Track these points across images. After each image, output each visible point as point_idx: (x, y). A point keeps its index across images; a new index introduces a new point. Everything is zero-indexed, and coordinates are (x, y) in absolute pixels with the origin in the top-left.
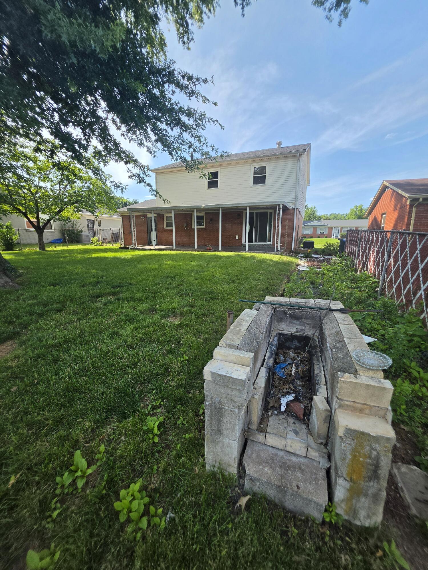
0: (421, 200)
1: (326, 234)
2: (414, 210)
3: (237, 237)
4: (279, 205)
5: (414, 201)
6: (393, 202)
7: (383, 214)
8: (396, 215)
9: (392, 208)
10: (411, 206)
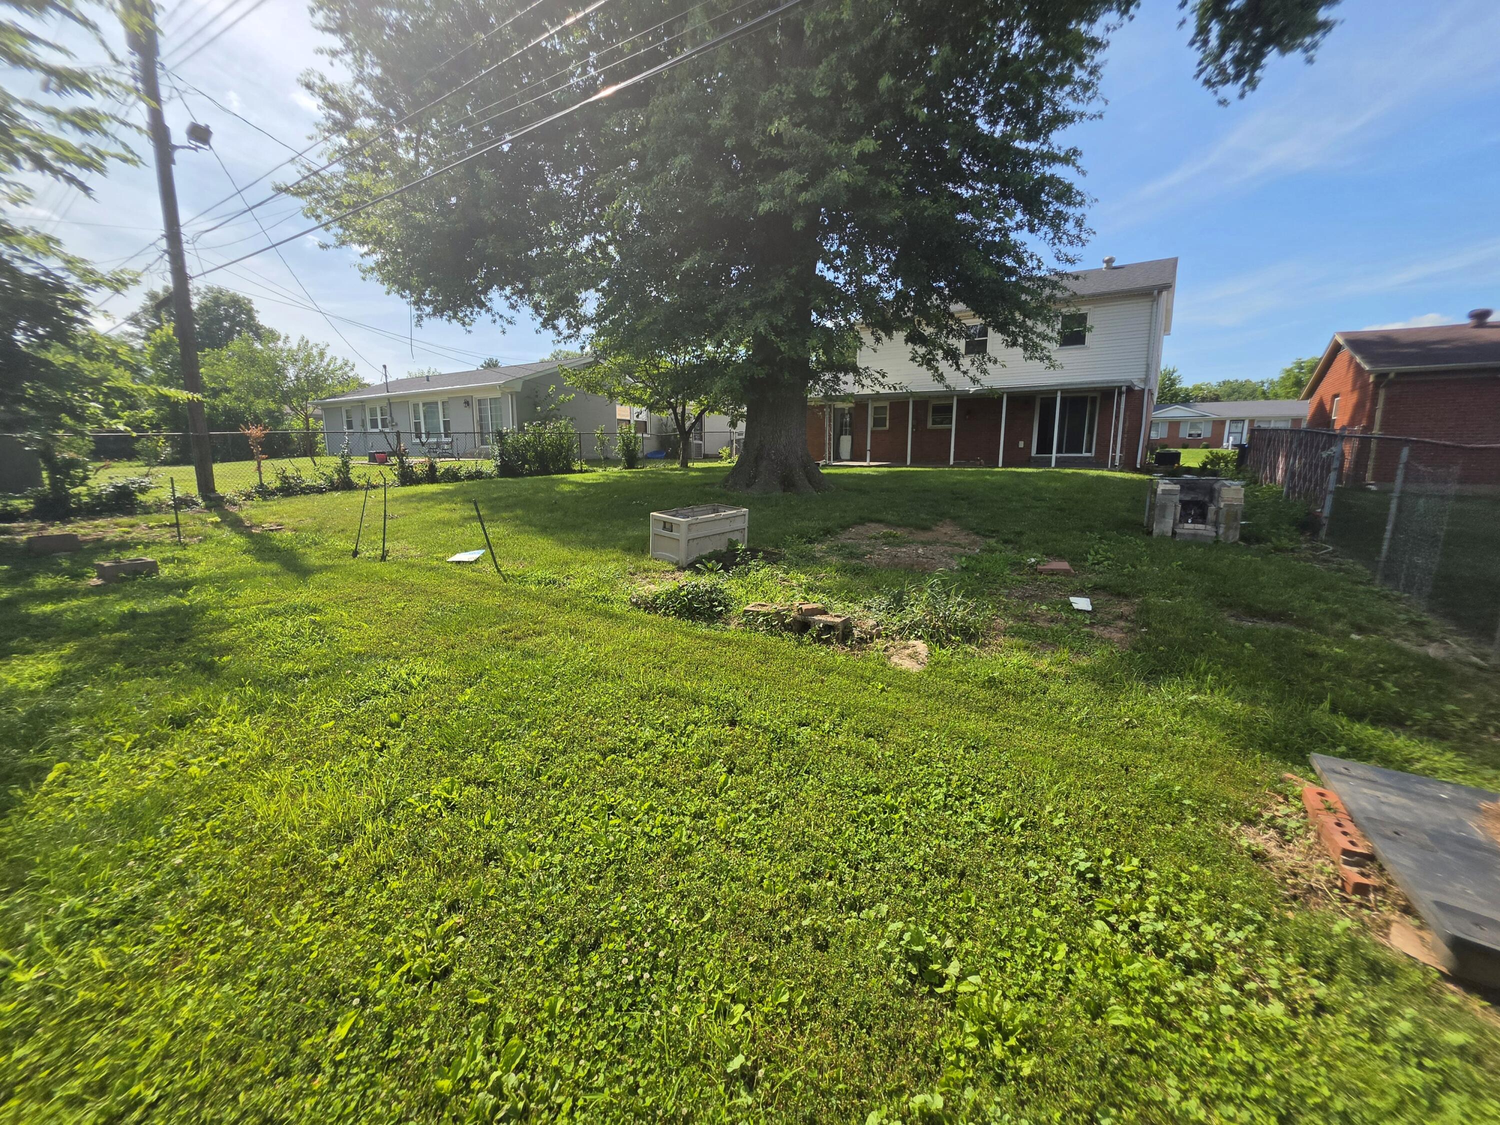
0: (1392, 375)
1: (1205, 439)
2: (1382, 394)
3: (1021, 444)
4: (1120, 388)
5: (1381, 377)
6: (1351, 374)
7: (1336, 396)
8: (1353, 399)
9: (1349, 387)
10: (1377, 384)
